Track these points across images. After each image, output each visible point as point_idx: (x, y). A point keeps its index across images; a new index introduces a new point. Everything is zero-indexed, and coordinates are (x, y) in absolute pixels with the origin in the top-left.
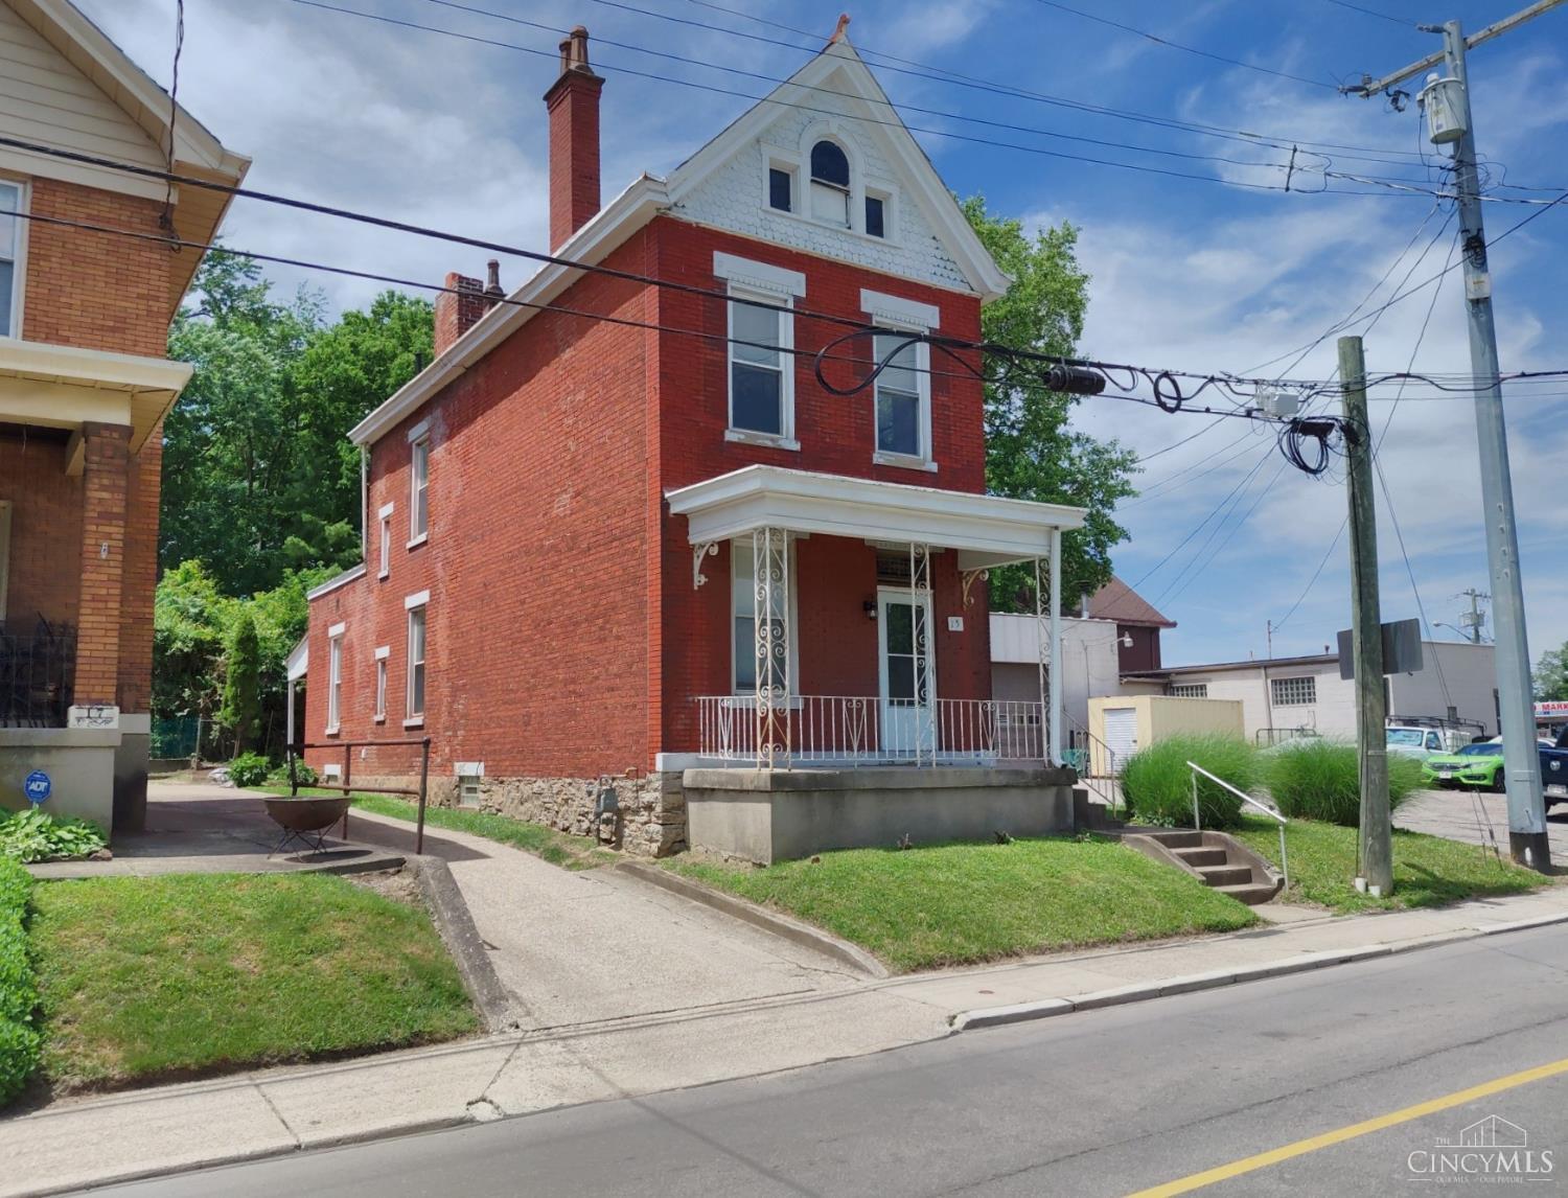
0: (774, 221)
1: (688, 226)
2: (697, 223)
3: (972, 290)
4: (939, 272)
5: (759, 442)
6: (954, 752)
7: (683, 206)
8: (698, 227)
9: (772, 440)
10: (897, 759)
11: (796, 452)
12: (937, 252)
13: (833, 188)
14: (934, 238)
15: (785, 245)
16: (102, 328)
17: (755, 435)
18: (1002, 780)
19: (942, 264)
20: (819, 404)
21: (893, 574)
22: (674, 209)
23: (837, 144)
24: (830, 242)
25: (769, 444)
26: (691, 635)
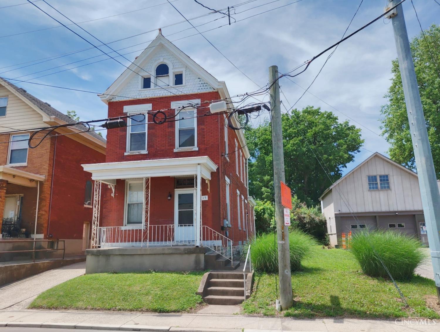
0: (142, 92)
1: (117, 102)
2: (118, 101)
3: (214, 89)
4: (200, 88)
5: (134, 154)
6: (168, 242)
7: (115, 98)
8: (119, 101)
9: (138, 152)
10: (179, 244)
11: (146, 154)
12: (200, 82)
13: (164, 76)
14: (199, 78)
15: (145, 98)
16: (39, 157)
17: (133, 152)
18: (170, 251)
19: (202, 85)
20: (155, 139)
21: (180, 185)
22: (113, 99)
23: (165, 64)
24: (160, 92)
25: (138, 153)
26: (112, 210)
